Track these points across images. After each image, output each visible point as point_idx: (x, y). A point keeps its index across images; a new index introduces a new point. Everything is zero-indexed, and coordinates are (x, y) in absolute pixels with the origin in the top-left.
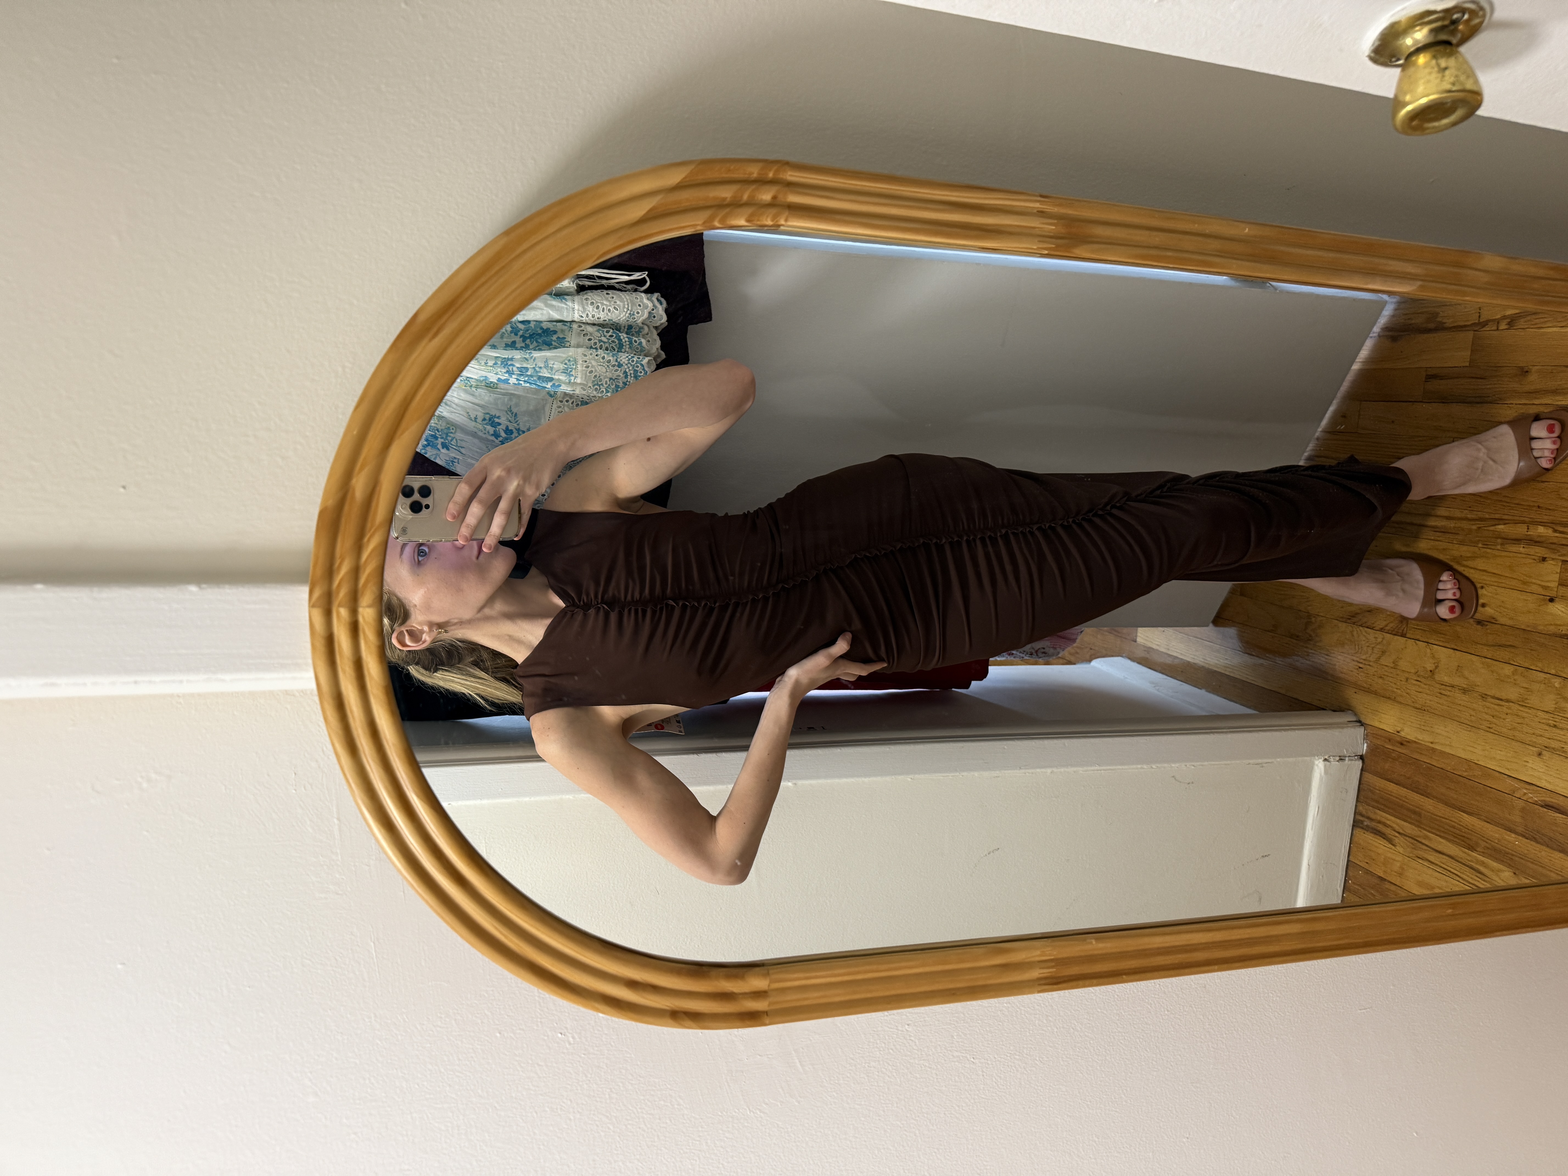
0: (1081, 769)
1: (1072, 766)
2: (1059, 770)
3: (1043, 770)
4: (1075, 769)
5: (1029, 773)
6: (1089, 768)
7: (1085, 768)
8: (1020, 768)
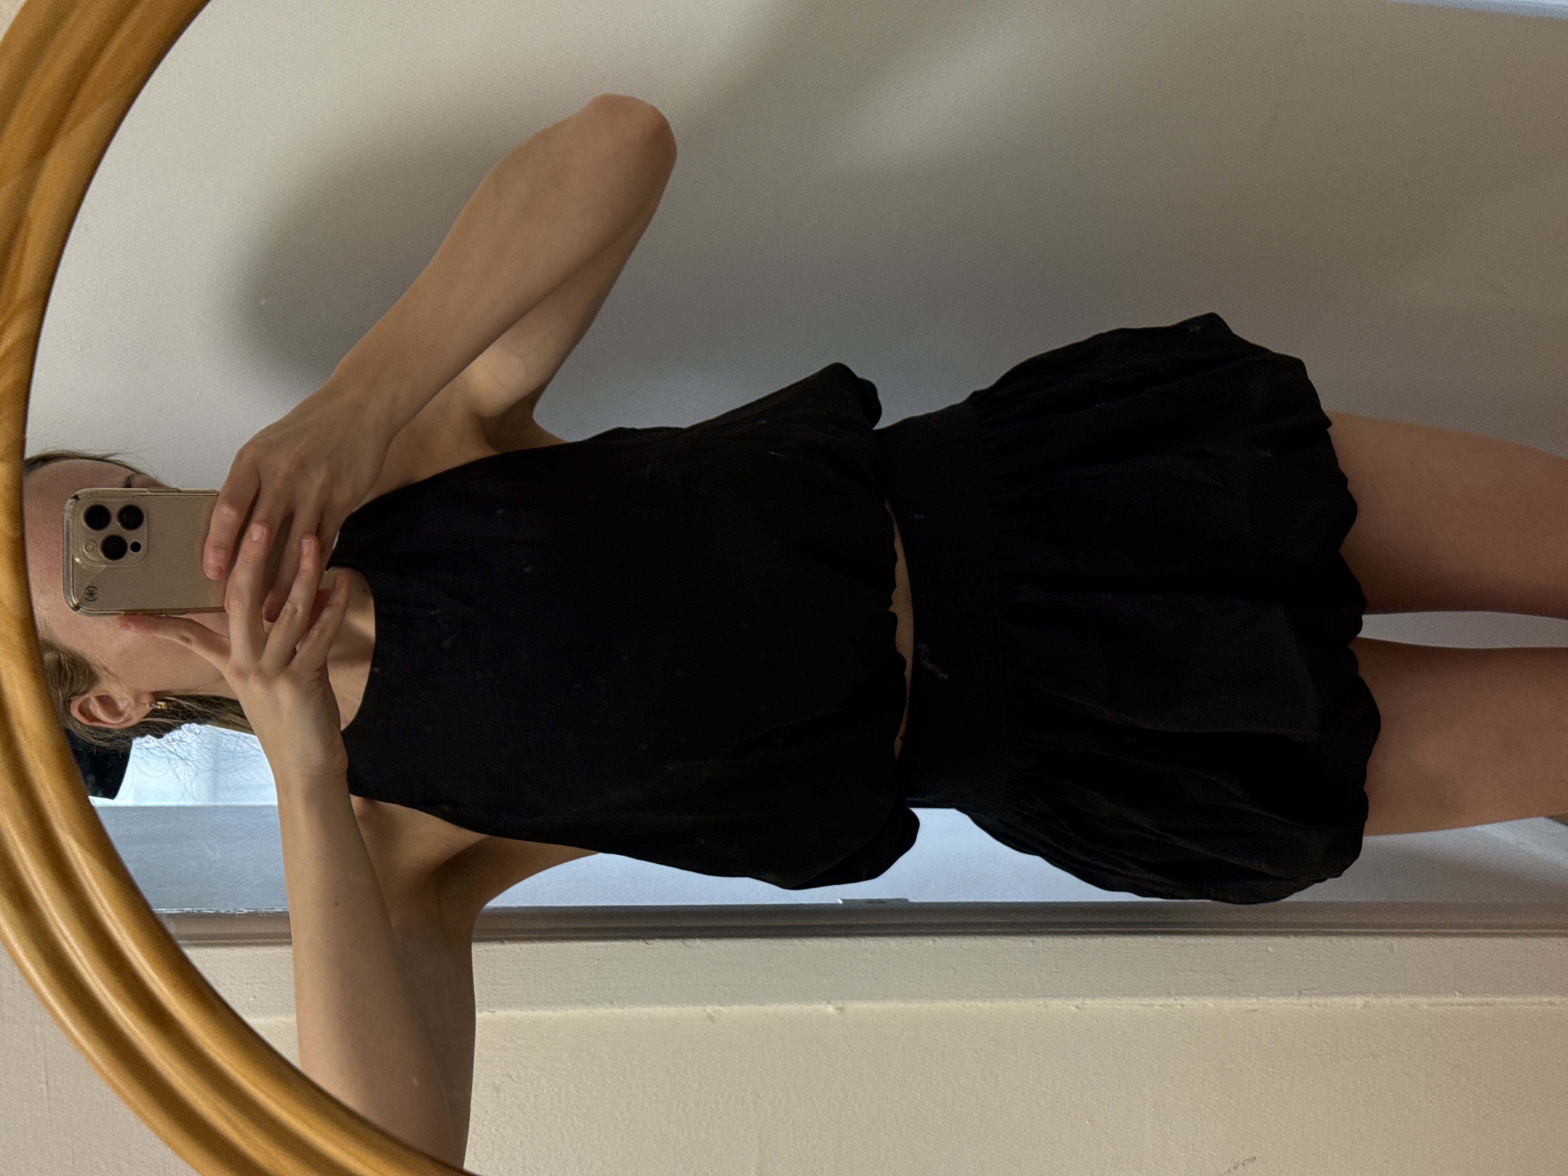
0: (1425, 999)
1: (1407, 992)
2: (1381, 1001)
3: (1346, 999)
4: (1414, 999)
5: (1317, 1004)
6: (1442, 999)
7: (1434, 999)
8: (1300, 993)
